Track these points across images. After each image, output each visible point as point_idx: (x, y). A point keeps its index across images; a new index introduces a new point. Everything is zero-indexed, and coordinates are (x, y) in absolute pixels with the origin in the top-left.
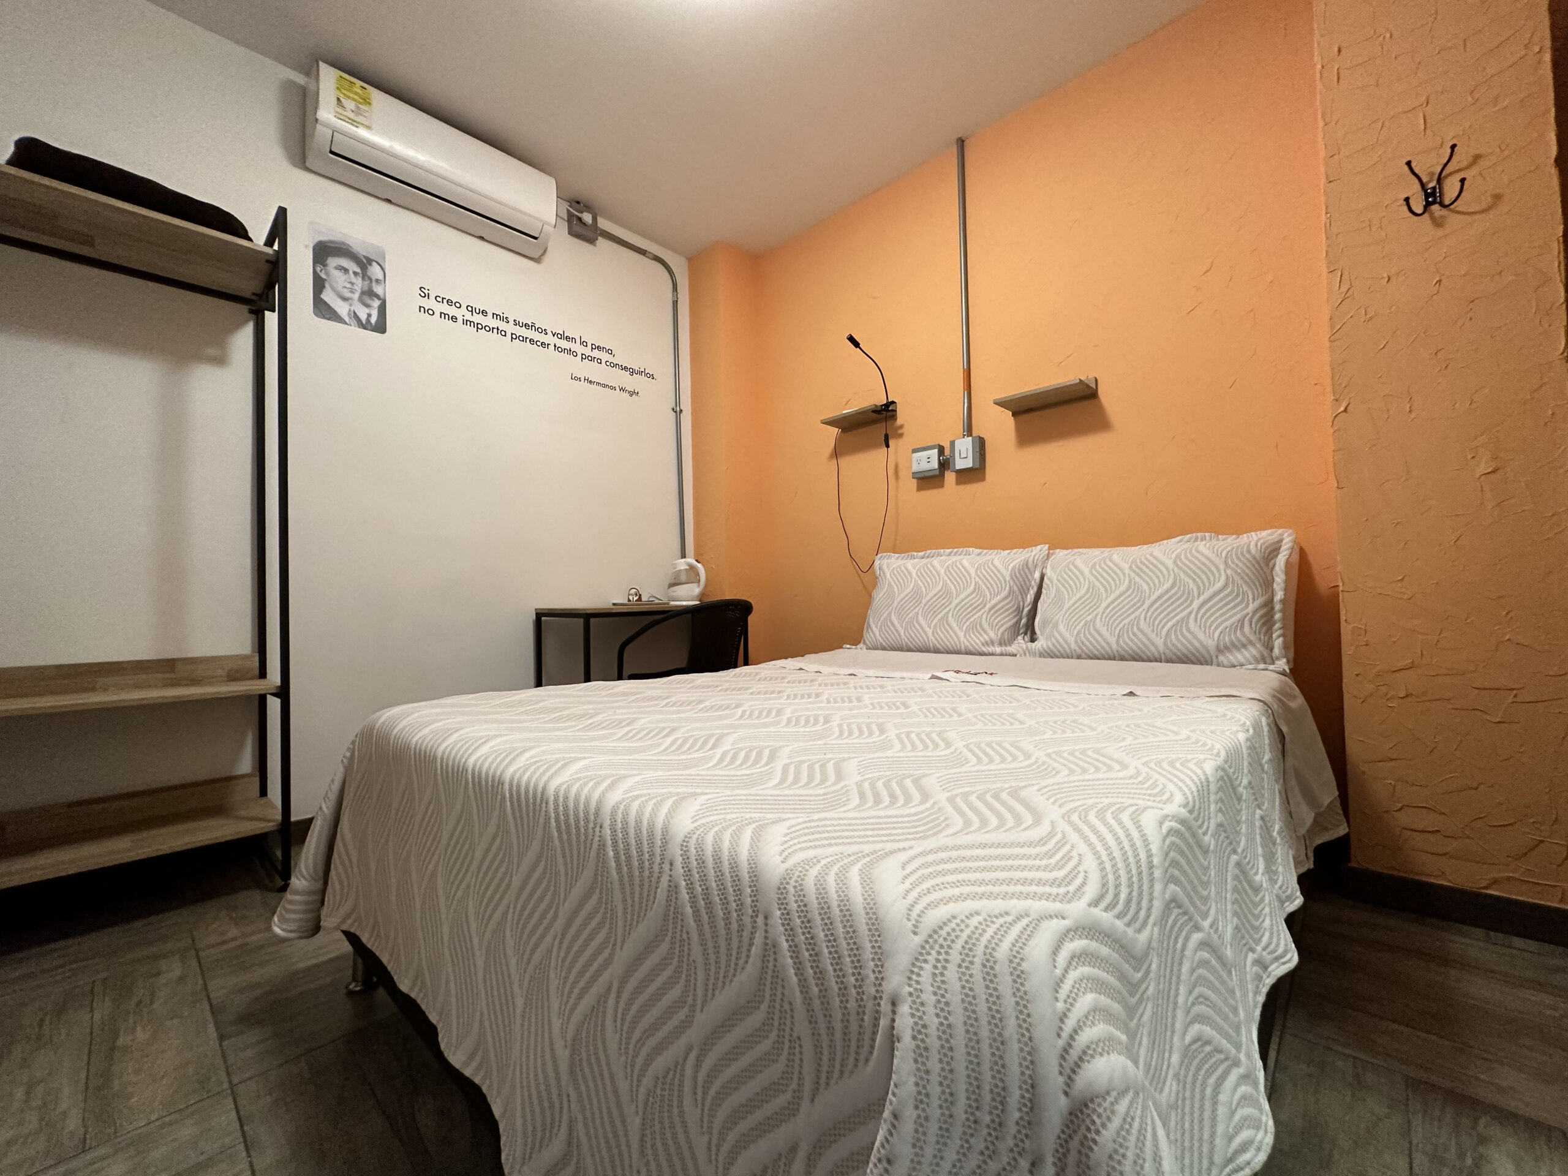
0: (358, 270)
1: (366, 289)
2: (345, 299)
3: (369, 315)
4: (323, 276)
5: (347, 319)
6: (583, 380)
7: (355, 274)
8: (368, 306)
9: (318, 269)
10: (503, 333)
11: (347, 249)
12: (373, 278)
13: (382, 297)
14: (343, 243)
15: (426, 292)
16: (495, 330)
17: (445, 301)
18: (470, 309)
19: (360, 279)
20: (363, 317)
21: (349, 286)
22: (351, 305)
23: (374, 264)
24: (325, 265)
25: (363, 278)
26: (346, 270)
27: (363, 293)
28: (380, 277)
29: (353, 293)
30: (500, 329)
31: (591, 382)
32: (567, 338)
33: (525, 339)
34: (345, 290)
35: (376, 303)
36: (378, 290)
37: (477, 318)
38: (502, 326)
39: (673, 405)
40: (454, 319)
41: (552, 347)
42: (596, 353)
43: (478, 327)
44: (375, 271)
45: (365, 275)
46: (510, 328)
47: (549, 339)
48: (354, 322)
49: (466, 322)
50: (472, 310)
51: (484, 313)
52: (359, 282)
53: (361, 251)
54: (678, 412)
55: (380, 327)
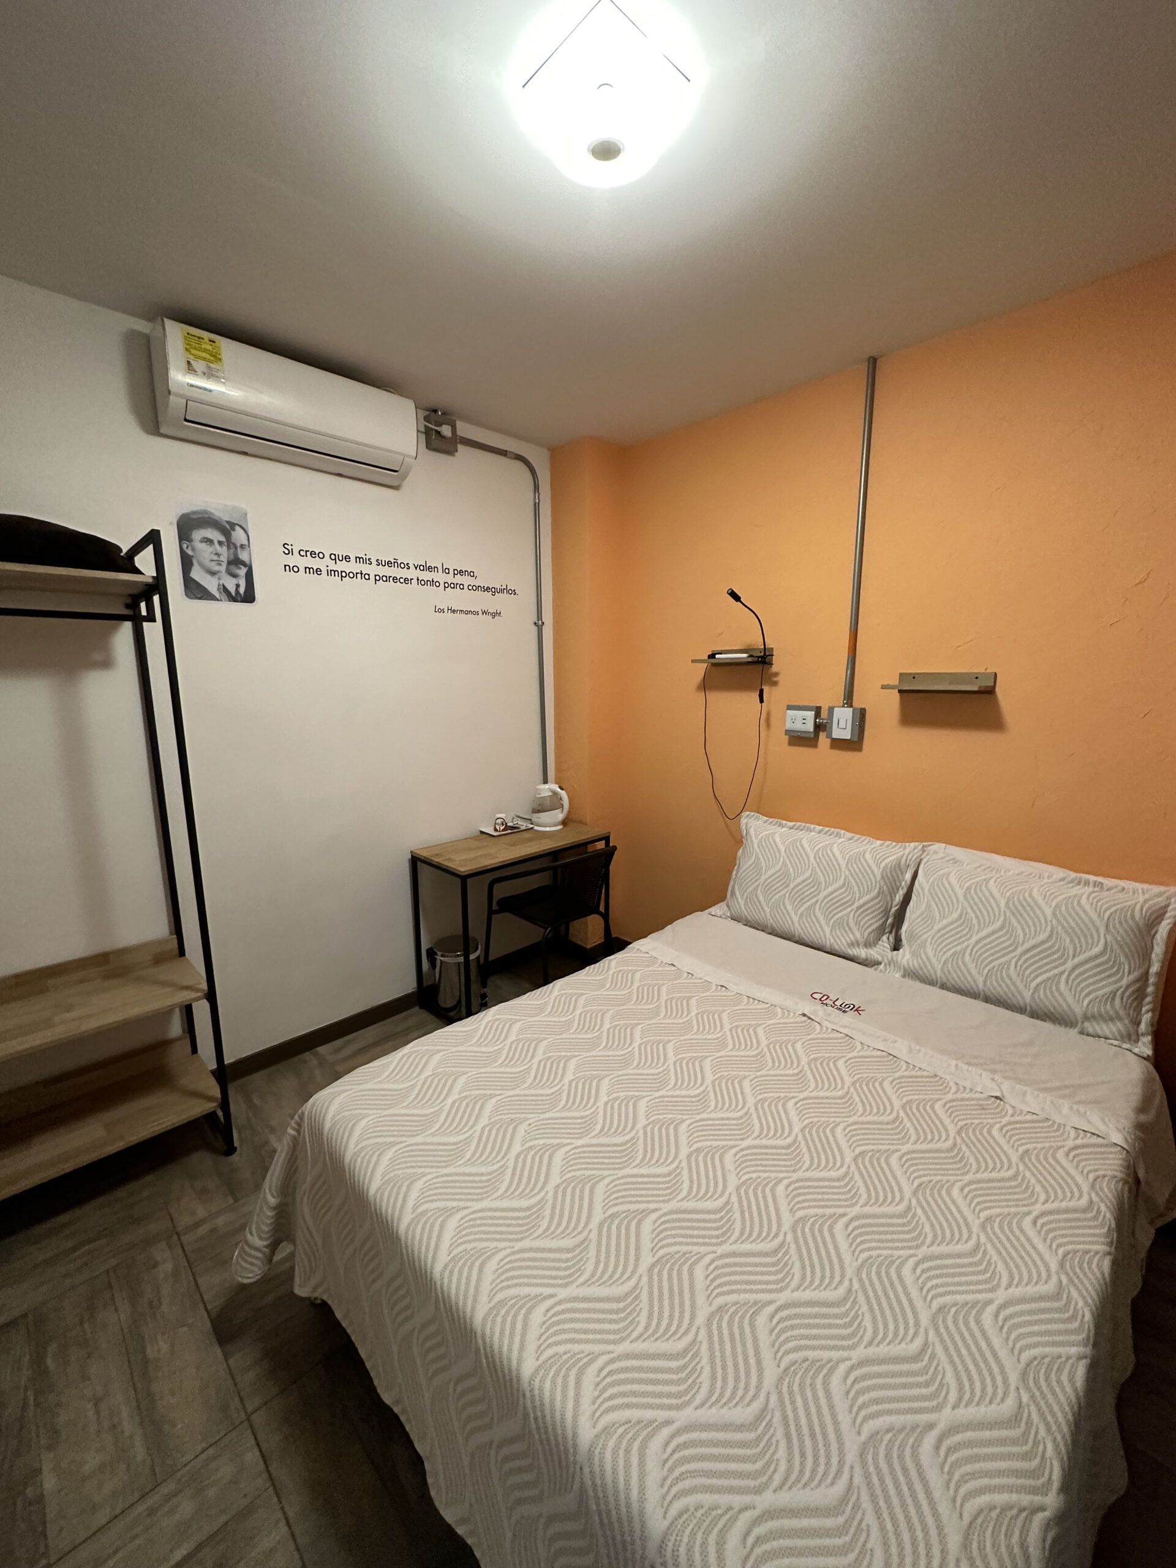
0: (222, 539)
1: (232, 557)
2: (213, 573)
3: (238, 586)
4: (190, 552)
5: (217, 595)
6: (446, 610)
7: (220, 543)
8: (235, 576)
9: (185, 546)
10: (367, 577)
11: (209, 518)
12: (238, 545)
13: (248, 563)
14: (206, 512)
15: (289, 547)
16: (359, 575)
17: (308, 553)
18: (333, 557)
19: (225, 548)
20: (233, 591)
21: (215, 558)
22: (219, 579)
23: (237, 528)
24: (190, 540)
25: (229, 548)
26: (209, 541)
27: (229, 563)
28: (245, 542)
29: (220, 565)
30: (364, 573)
31: (454, 611)
32: (430, 569)
33: (387, 579)
34: (213, 563)
35: (242, 571)
36: (243, 556)
37: (341, 566)
38: (365, 568)
39: (535, 619)
40: (318, 571)
41: (414, 582)
42: (459, 579)
43: (343, 575)
44: (238, 536)
45: (229, 543)
46: (373, 570)
47: (412, 573)
48: (224, 596)
49: (330, 572)
50: (335, 558)
51: (347, 558)
52: (223, 550)
53: (224, 516)
54: (539, 626)
55: (249, 597)
